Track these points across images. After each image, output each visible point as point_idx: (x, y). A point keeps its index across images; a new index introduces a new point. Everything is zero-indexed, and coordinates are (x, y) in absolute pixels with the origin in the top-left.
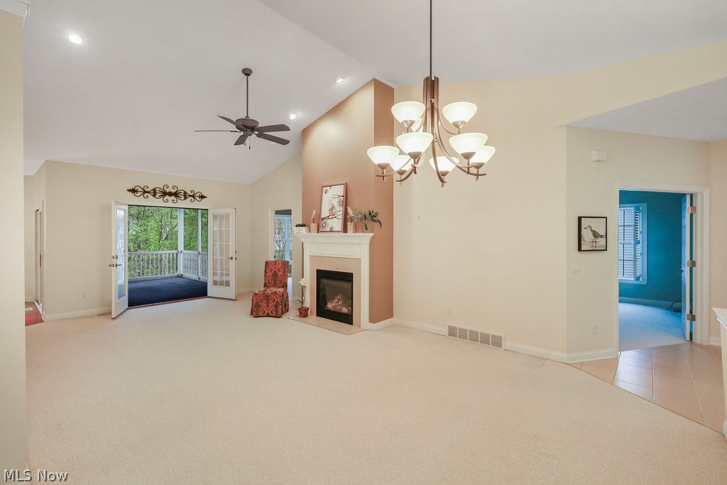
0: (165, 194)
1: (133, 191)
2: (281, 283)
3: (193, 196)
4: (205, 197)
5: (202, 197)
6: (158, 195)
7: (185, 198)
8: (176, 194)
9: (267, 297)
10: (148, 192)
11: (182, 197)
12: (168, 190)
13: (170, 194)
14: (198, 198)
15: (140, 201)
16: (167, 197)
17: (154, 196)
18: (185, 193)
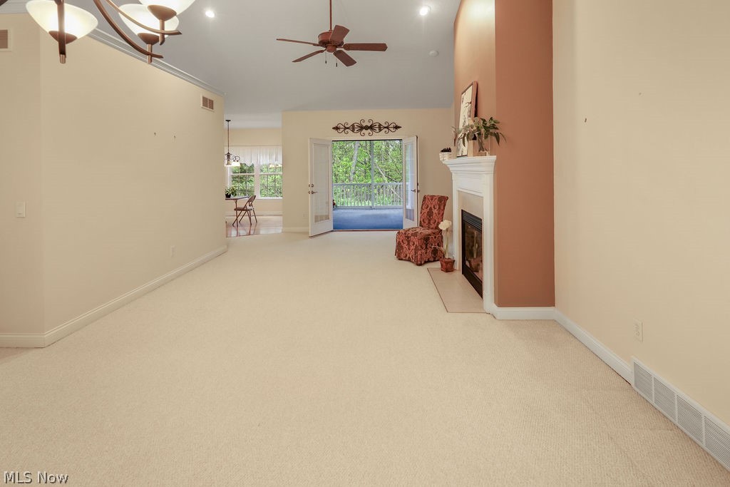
0: (362, 128)
1: (337, 128)
2: (434, 223)
3: (387, 128)
4: (400, 127)
5: (397, 127)
6: (356, 129)
7: (380, 130)
8: (371, 127)
9: (408, 237)
10: (348, 128)
11: (377, 129)
12: (364, 125)
13: (367, 128)
14: (392, 129)
15: (343, 136)
16: (364, 131)
17: (353, 131)
18: (380, 125)
